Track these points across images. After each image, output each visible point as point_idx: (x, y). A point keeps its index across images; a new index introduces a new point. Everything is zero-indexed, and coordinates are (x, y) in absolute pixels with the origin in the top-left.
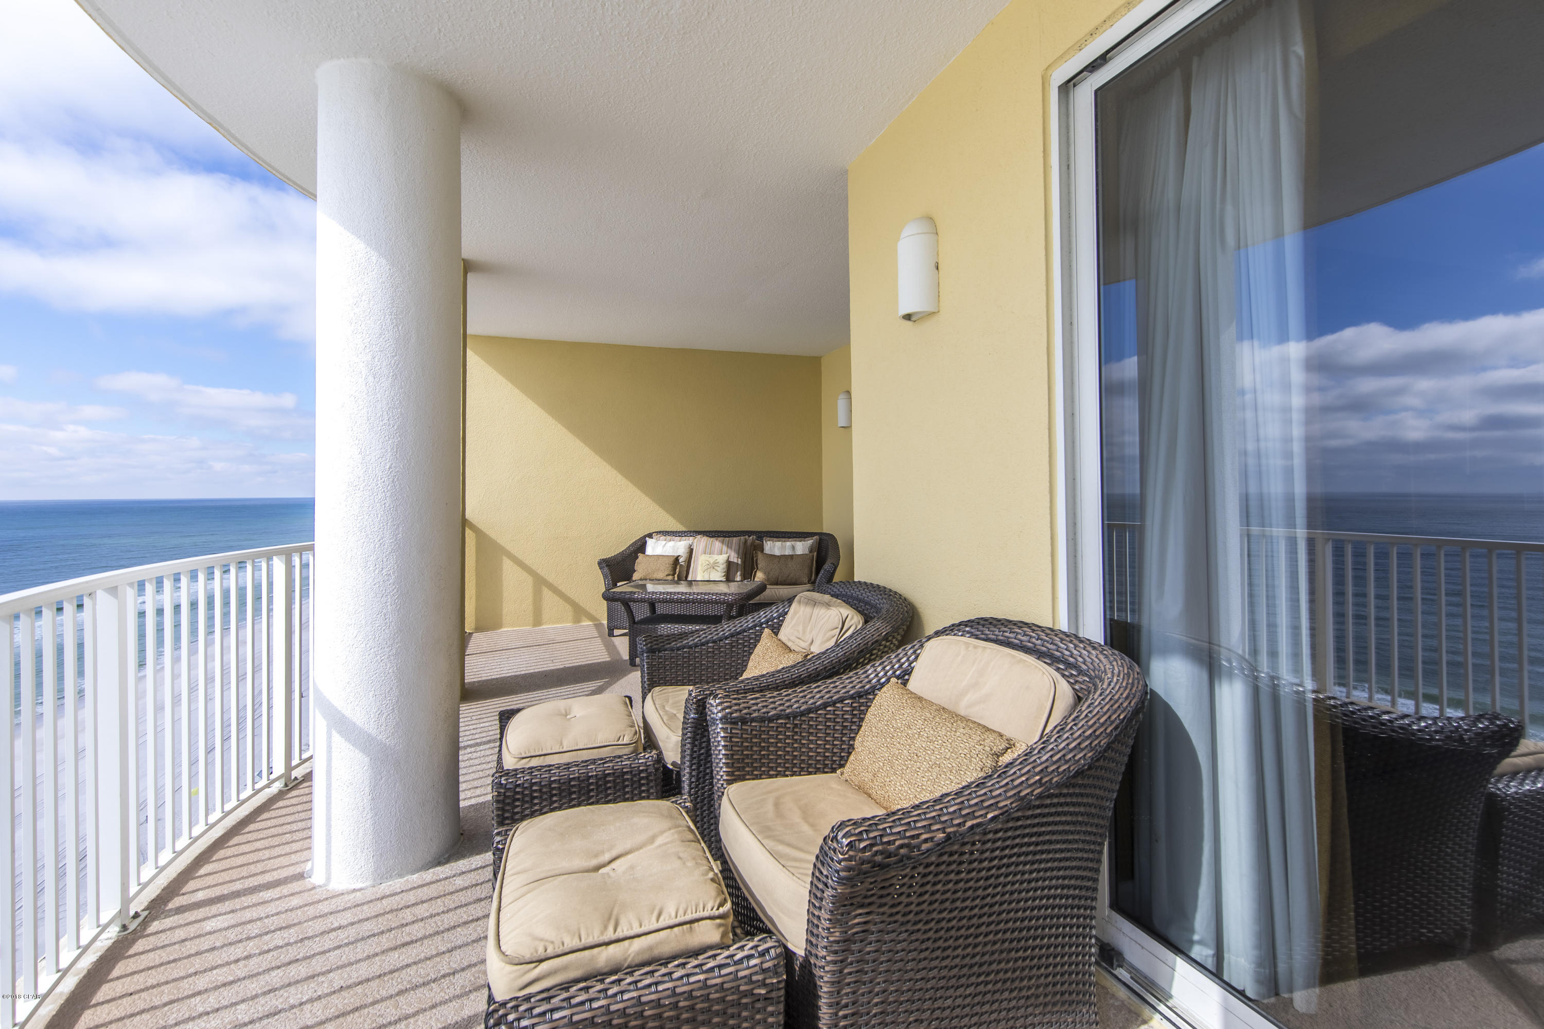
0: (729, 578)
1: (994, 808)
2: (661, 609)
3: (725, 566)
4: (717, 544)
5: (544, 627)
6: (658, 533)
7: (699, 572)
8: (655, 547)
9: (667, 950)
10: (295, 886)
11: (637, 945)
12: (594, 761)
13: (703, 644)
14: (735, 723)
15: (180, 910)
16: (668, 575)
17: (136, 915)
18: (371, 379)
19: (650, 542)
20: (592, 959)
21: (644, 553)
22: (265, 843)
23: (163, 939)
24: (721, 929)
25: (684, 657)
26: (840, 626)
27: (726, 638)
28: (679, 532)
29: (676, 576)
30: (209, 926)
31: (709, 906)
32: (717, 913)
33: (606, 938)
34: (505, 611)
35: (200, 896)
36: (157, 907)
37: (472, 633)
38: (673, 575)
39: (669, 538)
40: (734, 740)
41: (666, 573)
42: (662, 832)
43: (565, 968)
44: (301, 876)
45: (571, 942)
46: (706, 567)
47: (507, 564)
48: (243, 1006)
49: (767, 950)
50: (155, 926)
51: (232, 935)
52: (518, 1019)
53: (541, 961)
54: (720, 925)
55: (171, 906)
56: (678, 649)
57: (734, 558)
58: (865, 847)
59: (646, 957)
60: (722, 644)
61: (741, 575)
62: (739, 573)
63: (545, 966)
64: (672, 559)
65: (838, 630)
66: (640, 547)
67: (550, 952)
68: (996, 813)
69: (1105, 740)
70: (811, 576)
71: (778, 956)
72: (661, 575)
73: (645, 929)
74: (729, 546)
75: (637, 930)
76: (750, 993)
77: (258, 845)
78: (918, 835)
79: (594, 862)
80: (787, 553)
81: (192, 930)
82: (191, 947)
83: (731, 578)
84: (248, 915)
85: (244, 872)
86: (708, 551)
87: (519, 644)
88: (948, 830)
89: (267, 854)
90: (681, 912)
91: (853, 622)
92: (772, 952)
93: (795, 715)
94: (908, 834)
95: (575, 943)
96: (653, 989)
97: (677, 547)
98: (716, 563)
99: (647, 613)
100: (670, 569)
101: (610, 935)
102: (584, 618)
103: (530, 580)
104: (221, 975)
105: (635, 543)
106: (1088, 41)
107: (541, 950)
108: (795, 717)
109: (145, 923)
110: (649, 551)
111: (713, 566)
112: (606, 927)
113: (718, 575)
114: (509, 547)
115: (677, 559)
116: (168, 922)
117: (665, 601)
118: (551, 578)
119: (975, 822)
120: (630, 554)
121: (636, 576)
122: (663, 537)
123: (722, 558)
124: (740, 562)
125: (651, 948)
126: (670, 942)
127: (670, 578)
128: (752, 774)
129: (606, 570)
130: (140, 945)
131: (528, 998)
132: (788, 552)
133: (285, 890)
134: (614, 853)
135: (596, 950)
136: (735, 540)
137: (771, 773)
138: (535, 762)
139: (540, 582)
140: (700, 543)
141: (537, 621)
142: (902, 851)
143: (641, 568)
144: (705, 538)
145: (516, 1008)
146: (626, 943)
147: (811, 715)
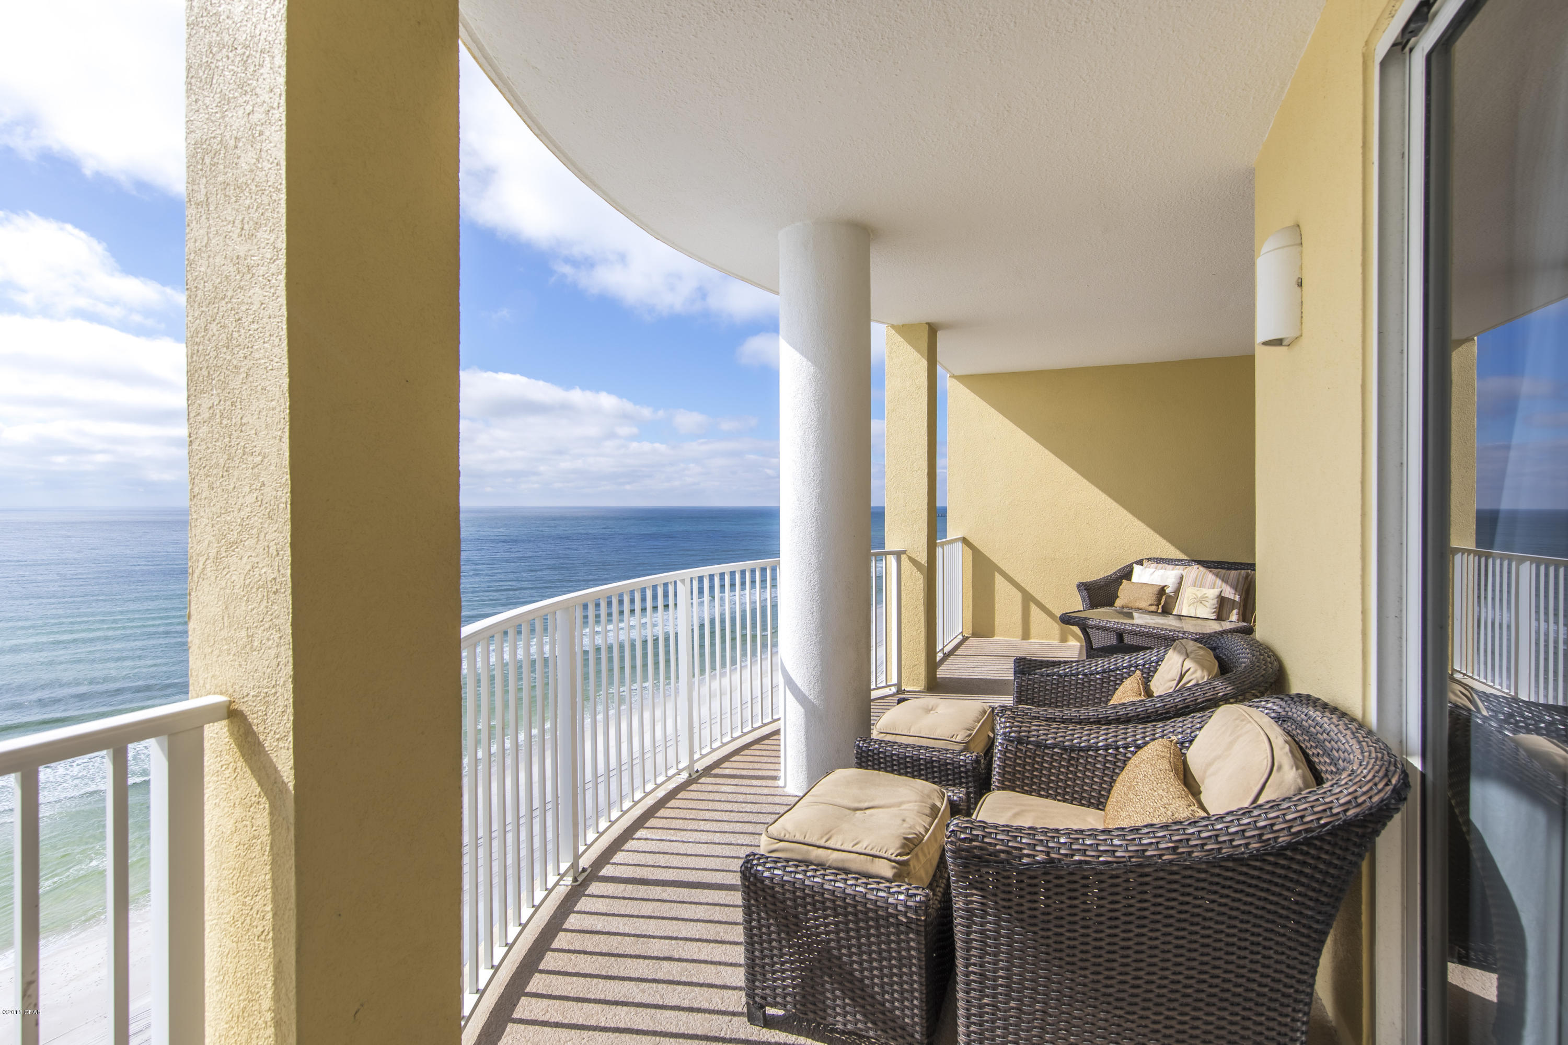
0: (1220, 616)
1: (1109, 854)
2: (1127, 640)
3: (1215, 601)
4: (1210, 577)
5: (1032, 641)
6: (1149, 559)
7: (1184, 607)
8: (1140, 575)
9: (854, 866)
10: (770, 783)
11: (835, 855)
12: (926, 748)
13: (1072, 675)
14: (1012, 741)
15: (716, 776)
16: (1151, 605)
17: (697, 771)
18: (803, 448)
19: (1137, 568)
20: (808, 852)
21: (1129, 579)
22: (768, 753)
23: (703, 788)
24: (895, 870)
25: (1053, 684)
26: (1177, 679)
27: (1098, 673)
28: (1176, 560)
29: (1160, 607)
30: (723, 788)
31: (890, 852)
32: (893, 857)
33: (818, 843)
34: (997, 622)
35: (727, 772)
36: (707, 771)
37: (968, 638)
38: (1158, 605)
39: (1160, 565)
40: (1008, 755)
41: (1149, 603)
42: (909, 802)
43: (791, 850)
44: (775, 778)
45: (799, 838)
46: (1192, 601)
47: (998, 578)
48: (718, 834)
49: (915, 895)
50: (703, 780)
51: (730, 797)
52: (757, 865)
53: (781, 841)
54: (894, 867)
55: (713, 772)
56: (1048, 675)
57: (1229, 593)
58: (965, 838)
59: (840, 865)
60: (1092, 678)
61: (1238, 614)
62: (1235, 611)
63: (782, 844)
64: (1156, 590)
65: (1175, 682)
66: (1127, 574)
67: (787, 837)
68: (1109, 859)
69: (1285, 838)
71: (920, 902)
72: (1143, 604)
73: (842, 848)
74: (1225, 580)
75: (838, 847)
76: (896, 916)
77: (764, 753)
78: (1021, 849)
79: (856, 805)
81: (716, 788)
82: (712, 796)
83: (1224, 616)
84: (742, 790)
85: (751, 766)
86: (1196, 584)
87: (1000, 653)
88: (1053, 856)
89: (765, 759)
90: (870, 848)
91: (1193, 676)
92: (918, 898)
93: (1073, 749)
94: (1010, 844)
95: (801, 839)
96: (833, 883)
97: (1166, 576)
98: (1204, 597)
99: (1113, 641)
100: (1154, 598)
101: (822, 843)
102: (1071, 638)
103: (1019, 595)
104: (717, 816)
105: (1123, 568)
106: (1396, 7)
107: (782, 835)
108: (1072, 751)
109: (700, 777)
110: (1135, 578)
111: (1202, 600)
112: (822, 837)
113: (1206, 611)
114: (1000, 564)
115: (1162, 590)
116: (708, 780)
117: (1134, 634)
118: (1039, 597)
119: (1083, 858)
120: (1115, 580)
121: (1118, 603)
122: (1155, 564)
123: (1212, 593)
124: (1237, 598)
125: (843, 861)
126: (858, 863)
127: (1154, 609)
128: (1023, 789)
129: (1085, 593)
130: (694, 787)
131: (767, 858)
133: (764, 783)
134: (871, 804)
135: (811, 848)
136: (1233, 573)
137: (1042, 793)
138: (888, 738)
139: (1028, 599)
140: (1195, 571)
141: (1026, 635)
142: (1003, 856)
143: (1125, 595)
144: (1201, 569)
145: (759, 859)
146: (830, 851)
147: (1090, 753)
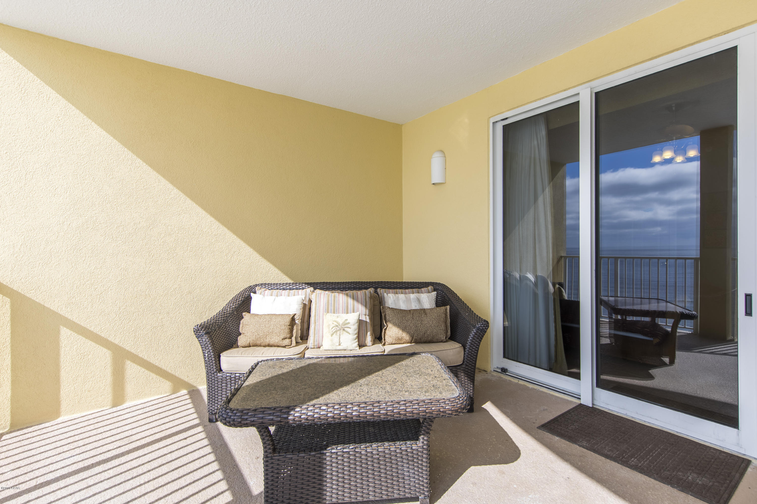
0: (360, 342)
3: (356, 326)
6: (263, 286)
8: (261, 304)
19: (254, 298)
21: (249, 311)
28: (287, 284)
29: (293, 338)
38: (291, 338)
39: (275, 292)
41: (282, 337)
46: (332, 329)
47: (65, 332)
57: (363, 315)
61: (371, 335)
62: (369, 333)
64: (288, 319)
66: (243, 304)
70: (447, 332)
72: (275, 338)
74: (357, 301)
80: (414, 308)
83: (362, 342)
86: (331, 309)
97: (288, 303)
98: (346, 323)
100: (284, 329)
103: (107, 352)
105: (236, 298)
110: (255, 308)
111: (343, 328)
113: (349, 338)
114: (64, 312)
115: (293, 319)
120: (232, 314)
121: (243, 341)
122: (270, 291)
123: (351, 317)
124: (368, 320)
127: (287, 342)
129: (206, 339)
132: (414, 306)
143: (248, 331)
